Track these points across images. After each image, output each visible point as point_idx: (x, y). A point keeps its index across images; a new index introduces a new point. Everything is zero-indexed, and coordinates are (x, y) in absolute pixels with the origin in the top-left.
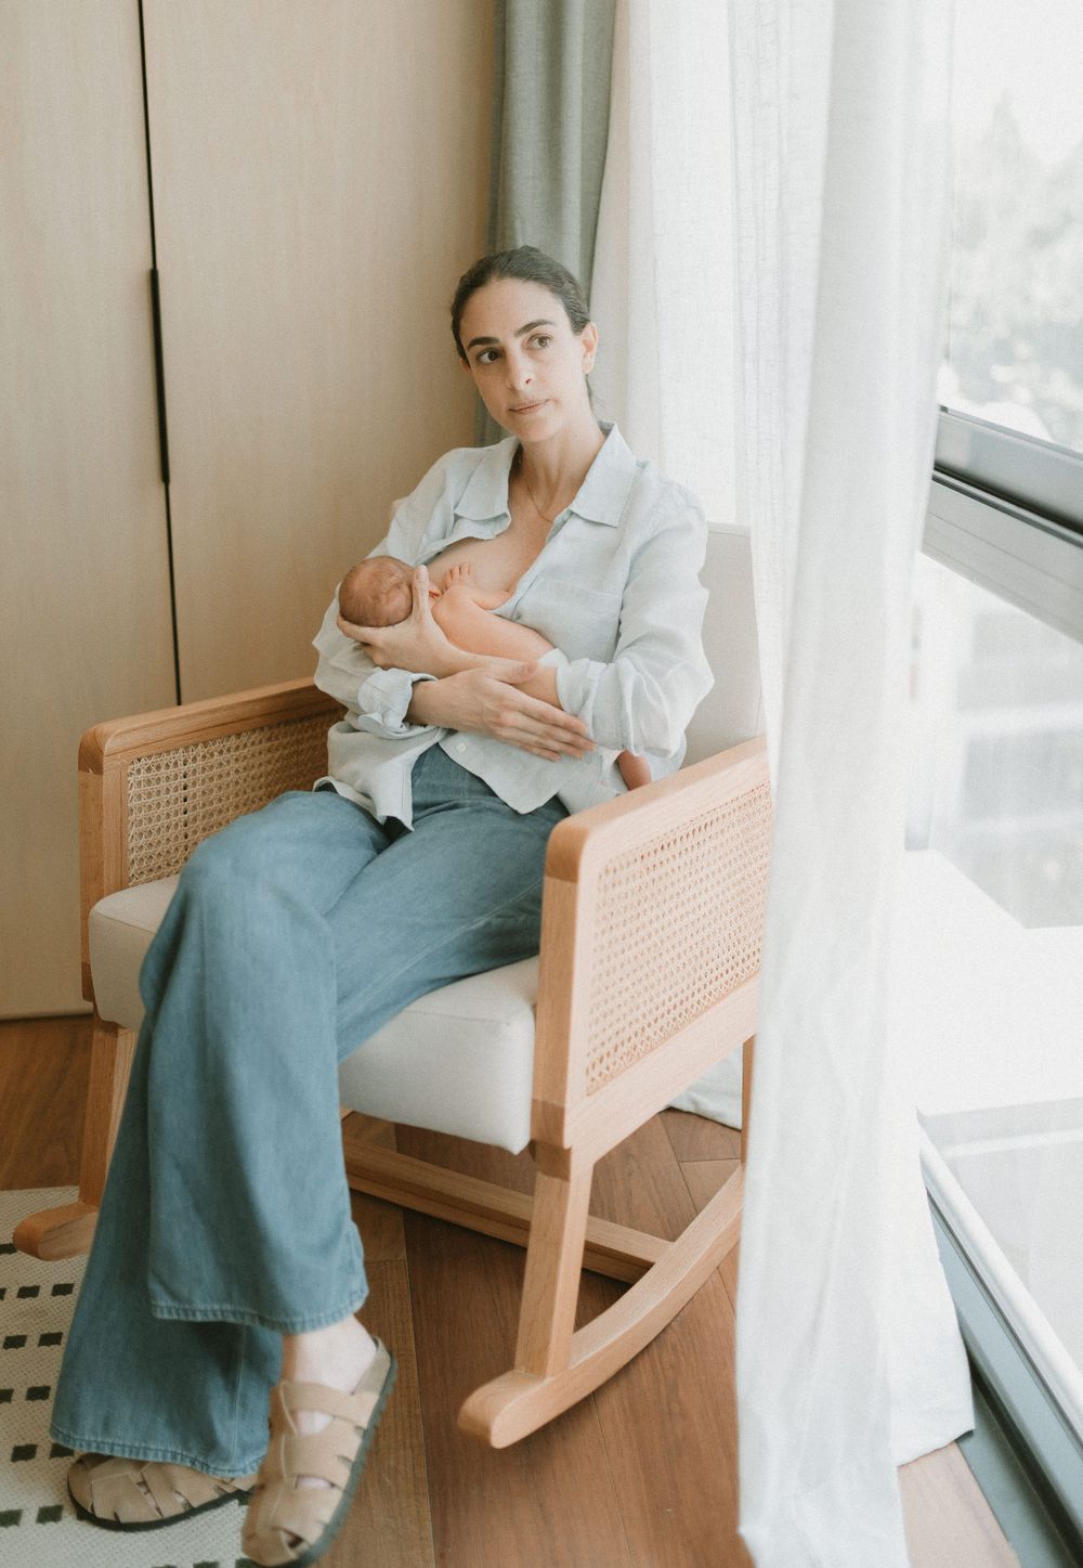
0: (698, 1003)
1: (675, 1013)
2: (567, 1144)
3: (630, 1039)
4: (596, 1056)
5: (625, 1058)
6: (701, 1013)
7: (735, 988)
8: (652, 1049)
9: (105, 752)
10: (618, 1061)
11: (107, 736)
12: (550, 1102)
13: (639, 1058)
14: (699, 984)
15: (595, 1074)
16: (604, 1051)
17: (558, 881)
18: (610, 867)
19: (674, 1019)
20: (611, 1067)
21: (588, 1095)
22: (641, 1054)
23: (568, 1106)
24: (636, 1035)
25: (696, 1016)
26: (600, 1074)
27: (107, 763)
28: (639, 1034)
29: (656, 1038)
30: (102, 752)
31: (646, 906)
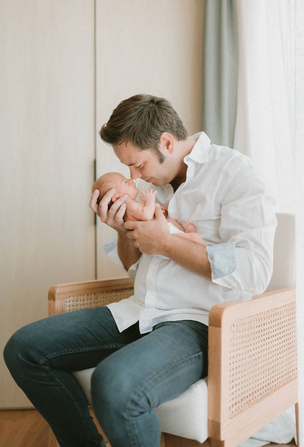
0: (275, 385)
1: (266, 388)
2: (222, 439)
3: (247, 397)
4: (234, 402)
5: (246, 404)
6: (277, 390)
7: (289, 382)
8: (257, 402)
9: (56, 293)
10: (243, 406)
11: (57, 287)
12: (215, 420)
13: (252, 405)
14: (276, 378)
15: (233, 410)
16: (237, 400)
17: (214, 328)
18: (235, 324)
19: (266, 391)
20: (240, 408)
21: (231, 418)
22: (253, 404)
23: (222, 421)
24: (250, 395)
25: (275, 391)
26: (236, 410)
27: (57, 297)
28: (251, 395)
29: (259, 398)
30: (55, 293)
31: (251, 343)
